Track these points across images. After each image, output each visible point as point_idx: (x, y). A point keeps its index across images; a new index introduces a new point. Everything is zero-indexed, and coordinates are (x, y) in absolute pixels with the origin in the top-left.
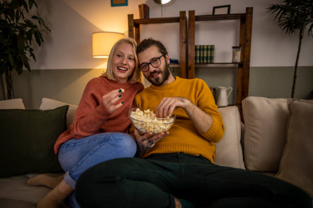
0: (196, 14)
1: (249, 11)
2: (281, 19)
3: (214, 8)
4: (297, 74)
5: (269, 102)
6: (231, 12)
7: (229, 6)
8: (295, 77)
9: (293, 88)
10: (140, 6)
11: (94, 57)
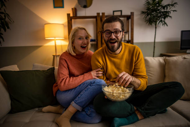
0: (106, 14)
1: (132, 14)
2: (147, 18)
3: (114, 11)
4: (155, 46)
5: (154, 59)
6: (123, 14)
7: (121, 11)
8: (154, 47)
9: (154, 52)
10: (72, 9)
11: (46, 39)
